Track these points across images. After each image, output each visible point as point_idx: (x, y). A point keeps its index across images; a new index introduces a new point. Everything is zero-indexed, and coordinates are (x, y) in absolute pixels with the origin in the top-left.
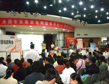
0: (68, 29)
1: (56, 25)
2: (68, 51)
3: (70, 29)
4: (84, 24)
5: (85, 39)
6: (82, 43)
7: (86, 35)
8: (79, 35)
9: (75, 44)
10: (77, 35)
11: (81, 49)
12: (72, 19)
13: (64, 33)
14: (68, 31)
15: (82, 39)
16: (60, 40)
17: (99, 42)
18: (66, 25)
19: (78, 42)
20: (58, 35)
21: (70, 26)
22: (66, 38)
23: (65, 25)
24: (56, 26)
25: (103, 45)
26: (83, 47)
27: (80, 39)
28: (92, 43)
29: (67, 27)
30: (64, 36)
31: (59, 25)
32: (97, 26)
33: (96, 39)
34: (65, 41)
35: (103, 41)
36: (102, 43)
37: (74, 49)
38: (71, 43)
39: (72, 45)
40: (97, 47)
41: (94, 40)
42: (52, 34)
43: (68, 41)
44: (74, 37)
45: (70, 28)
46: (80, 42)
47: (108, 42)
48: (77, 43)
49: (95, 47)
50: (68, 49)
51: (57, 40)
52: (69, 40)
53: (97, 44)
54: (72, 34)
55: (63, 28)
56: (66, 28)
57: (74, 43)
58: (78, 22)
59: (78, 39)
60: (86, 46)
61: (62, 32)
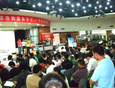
0: (43, 23)
1: (30, 20)
2: (44, 48)
3: (45, 24)
4: (60, 18)
5: (62, 34)
6: (59, 38)
7: (63, 29)
8: (55, 29)
9: (52, 40)
10: (54, 29)
11: (59, 45)
12: (47, 13)
13: (39, 28)
14: (43, 26)
15: (58, 34)
16: (34, 36)
17: (77, 36)
18: (41, 19)
19: (55, 38)
20: (31, 30)
21: (45, 20)
22: (40, 33)
23: (39, 20)
24: (30, 22)
25: (81, 40)
26: (61, 43)
27: (56, 34)
28: (70, 38)
29: (42, 22)
30: (39, 31)
31: (33, 20)
32: (74, 19)
33: (74, 33)
34: (40, 37)
35: (82, 35)
36: (80, 37)
37: (51, 45)
38: (46, 39)
39: (48, 41)
40: (75, 42)
41: (72, 34)
42: (24, 29)
43: (43, 37)
44: (50, 32)
45: (45, 22)
46: (57, 37)
47: (86, 36)
48: (53, 38)
49: (73, 42)
50: (43, 46)
51: (31, 37)
52: (45, 35)
53: (75, 38)
54: (47, 28)
55: (38, 22)
56: (40, 23)
57: (50, 39)
58: (54, 17)
59: (54, 34)
60: (63, 42)
61: (35, 27)
